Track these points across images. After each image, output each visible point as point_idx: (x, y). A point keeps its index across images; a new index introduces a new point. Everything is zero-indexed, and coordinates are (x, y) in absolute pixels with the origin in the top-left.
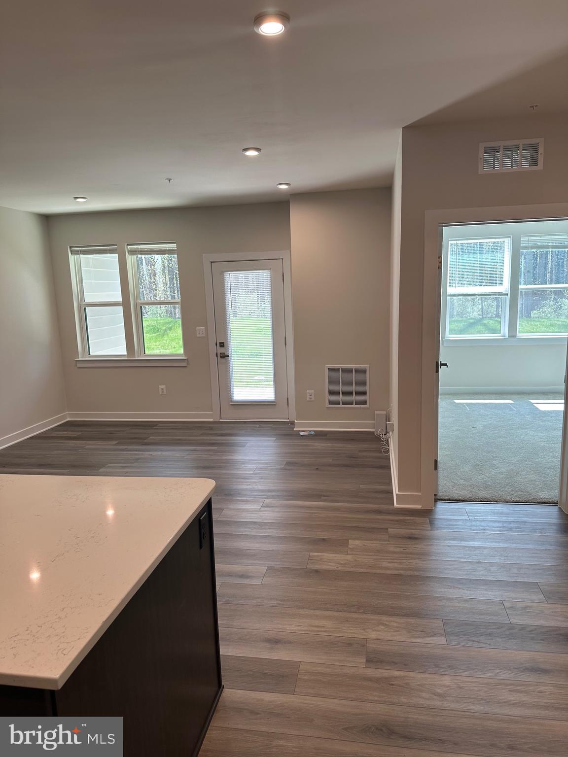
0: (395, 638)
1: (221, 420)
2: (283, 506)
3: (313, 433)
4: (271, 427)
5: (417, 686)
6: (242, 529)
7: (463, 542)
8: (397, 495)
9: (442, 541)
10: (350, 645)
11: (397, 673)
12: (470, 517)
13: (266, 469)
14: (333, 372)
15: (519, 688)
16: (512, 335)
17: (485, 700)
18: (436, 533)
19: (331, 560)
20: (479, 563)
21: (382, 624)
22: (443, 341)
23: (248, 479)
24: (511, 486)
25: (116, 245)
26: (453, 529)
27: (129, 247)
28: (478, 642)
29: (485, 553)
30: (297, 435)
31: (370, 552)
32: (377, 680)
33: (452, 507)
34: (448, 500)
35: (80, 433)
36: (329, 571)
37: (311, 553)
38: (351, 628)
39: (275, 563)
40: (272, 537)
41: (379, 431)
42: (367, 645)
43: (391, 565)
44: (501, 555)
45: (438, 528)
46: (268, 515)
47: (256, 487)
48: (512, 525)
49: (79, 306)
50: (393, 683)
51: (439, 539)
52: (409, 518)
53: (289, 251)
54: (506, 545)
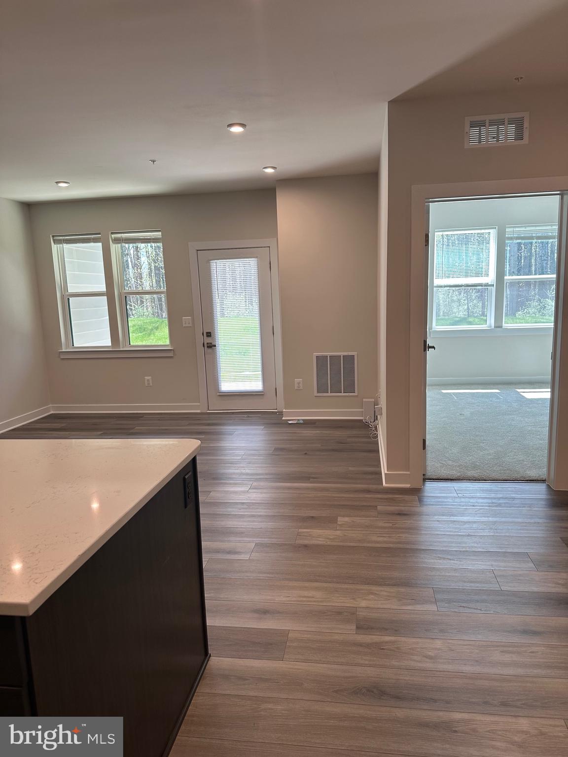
0: (385, 606)
1: (208, 411)
2: (273, 488)
3: (302, 422)
4: (260, 417)
5: (409, 650)
6: (230, 510)
7: (452, 517)
8: (385, 474)
9: (431, 517)
10: (339, 613)
11: (387, 638)
12: (459, 495)
13: (254, 455)
14: (321, 361)
15: (510, 649)
16: (498, 326)
17: (477, 661)
18: (425, 509)
19: (320, 535)
20: (469, 535)
21: (372, 594)
22: (430, 332)
23: (236, 464)
24: (499, 466)
25: (99, 234)
26: (442, 505)
27: (113, 236)
28: (469, 608)
29: (474, 526)
30: (286, 424)
31: (359, 528)
32: (368, 645)
33: (441, 486)
34: (436, 480)
35: (63, 425)
36: (317, 546)
37: (300, 530)
38: (341, 598)
39: (263, 539)
40: (260, 516)
41: (368, 418)
42: (357, 613)
43: (381, 539)
44: (491, 529)
45: (426, 505)
46: (256, 496)
47: (244, 471)
48: (501, 501)
49: (63, 297)
50: (384, 648)
51: (428, 515)
52: (398, 496)
53: (276, 239)
54: (495, 519)
